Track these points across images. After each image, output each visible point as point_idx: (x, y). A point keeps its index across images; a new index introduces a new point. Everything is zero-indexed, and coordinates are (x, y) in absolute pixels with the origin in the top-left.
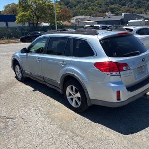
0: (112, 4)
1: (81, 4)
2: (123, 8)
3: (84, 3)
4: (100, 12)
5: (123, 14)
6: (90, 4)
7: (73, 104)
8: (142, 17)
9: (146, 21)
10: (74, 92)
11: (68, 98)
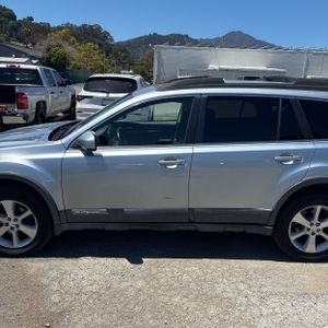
9: (35, 62)
10: (316, 220)
11: (293, 238)
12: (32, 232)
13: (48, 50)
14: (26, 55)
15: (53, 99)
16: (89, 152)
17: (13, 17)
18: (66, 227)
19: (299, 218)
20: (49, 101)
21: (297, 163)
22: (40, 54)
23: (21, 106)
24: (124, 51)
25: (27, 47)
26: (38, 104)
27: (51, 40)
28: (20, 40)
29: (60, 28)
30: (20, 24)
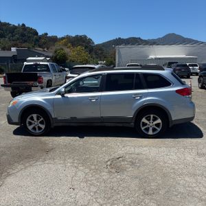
9: (48, 59)
10: (151, 121)
11: (143, 128)
12: (43, 127)
13: (56, 52)
14: (43, 55)
15: (56, 79)
16: (63, 95)
17: (37, 33)
18: (55, 125)
19: (144, 120)
20: (54, 79)
21: (141, 98)
22: (51, 55)
23: (40, 82)
24: (101, 49)
25: (44, 51)
26: (48, 81)
27: (57, 46)
28: (40, 46)
29: (63, 38)
30: (40, 37)
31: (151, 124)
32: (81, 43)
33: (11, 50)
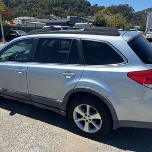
0: (55, 6)
1: (23, 4)
2: (65, 11)
3: (26, 3)
4: (44, 14)
5: (68, 17)
6: (32, 5)
7: (86, 129)
8: (86, 20)
9: (90, 24)
10: (88, 114)
11: (76, 121)
17: (89, 5)
30: (92, 7)
31: (87, 118)
32: (123, 11)
33: (67, 18)
